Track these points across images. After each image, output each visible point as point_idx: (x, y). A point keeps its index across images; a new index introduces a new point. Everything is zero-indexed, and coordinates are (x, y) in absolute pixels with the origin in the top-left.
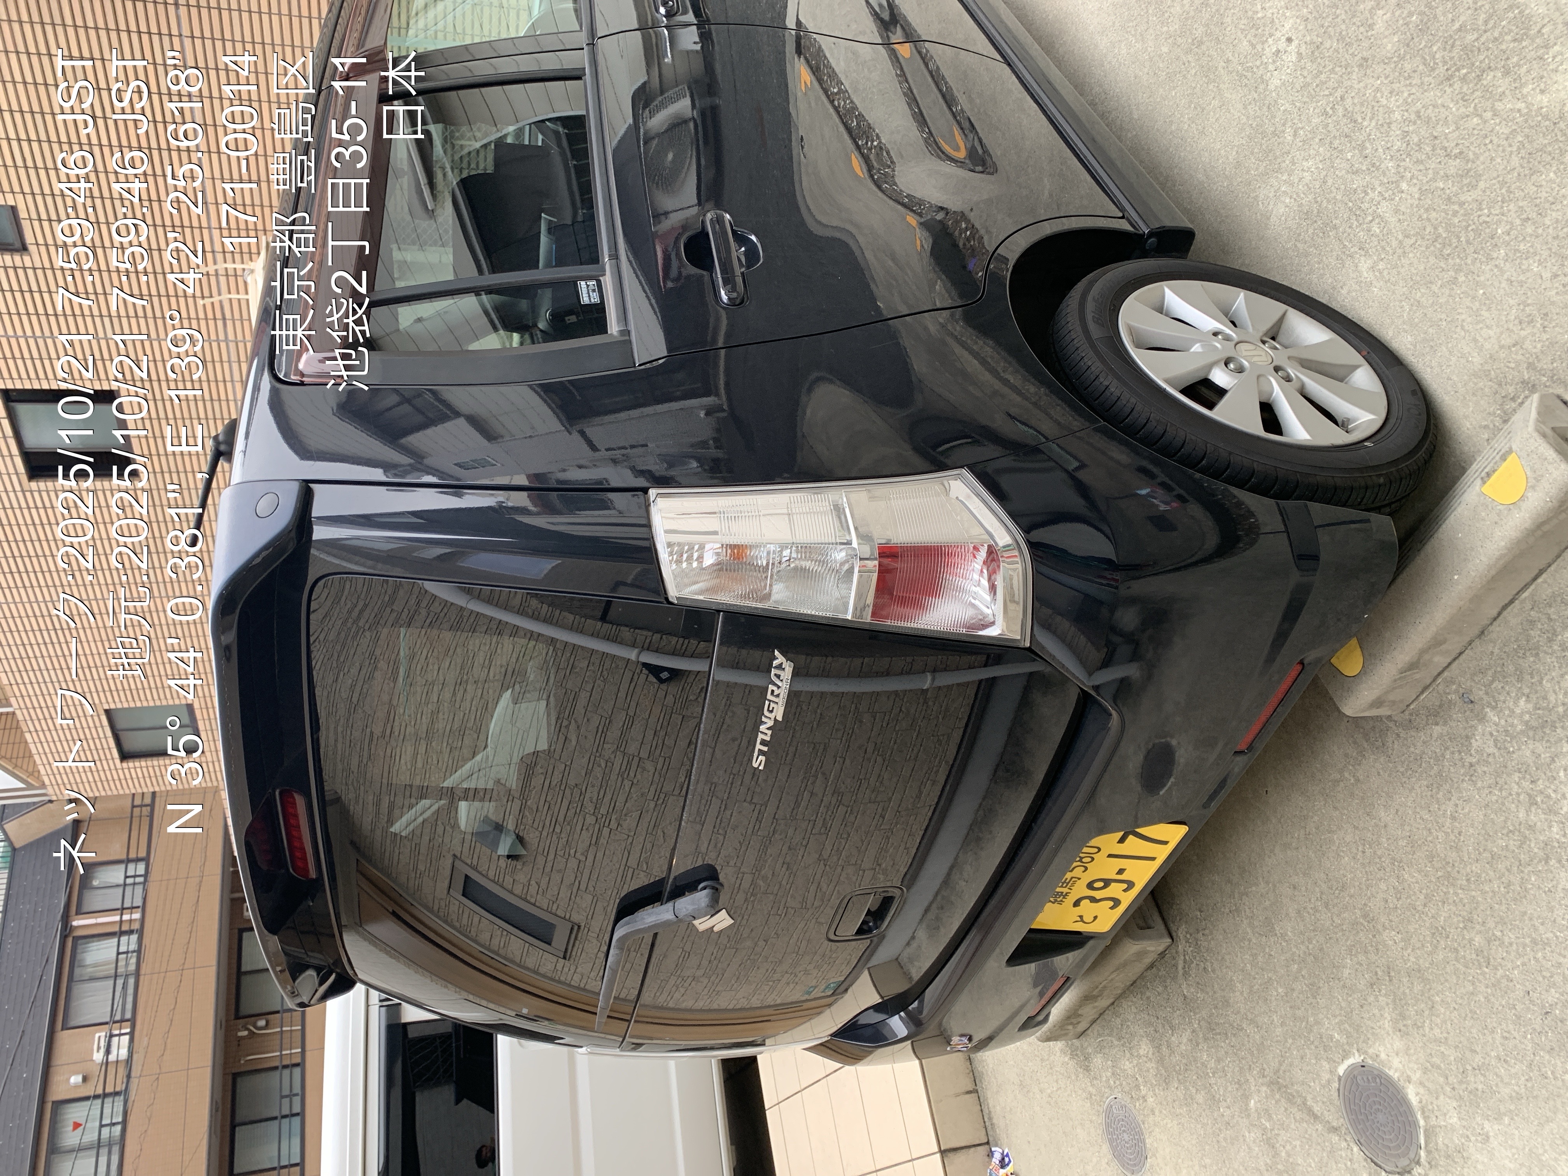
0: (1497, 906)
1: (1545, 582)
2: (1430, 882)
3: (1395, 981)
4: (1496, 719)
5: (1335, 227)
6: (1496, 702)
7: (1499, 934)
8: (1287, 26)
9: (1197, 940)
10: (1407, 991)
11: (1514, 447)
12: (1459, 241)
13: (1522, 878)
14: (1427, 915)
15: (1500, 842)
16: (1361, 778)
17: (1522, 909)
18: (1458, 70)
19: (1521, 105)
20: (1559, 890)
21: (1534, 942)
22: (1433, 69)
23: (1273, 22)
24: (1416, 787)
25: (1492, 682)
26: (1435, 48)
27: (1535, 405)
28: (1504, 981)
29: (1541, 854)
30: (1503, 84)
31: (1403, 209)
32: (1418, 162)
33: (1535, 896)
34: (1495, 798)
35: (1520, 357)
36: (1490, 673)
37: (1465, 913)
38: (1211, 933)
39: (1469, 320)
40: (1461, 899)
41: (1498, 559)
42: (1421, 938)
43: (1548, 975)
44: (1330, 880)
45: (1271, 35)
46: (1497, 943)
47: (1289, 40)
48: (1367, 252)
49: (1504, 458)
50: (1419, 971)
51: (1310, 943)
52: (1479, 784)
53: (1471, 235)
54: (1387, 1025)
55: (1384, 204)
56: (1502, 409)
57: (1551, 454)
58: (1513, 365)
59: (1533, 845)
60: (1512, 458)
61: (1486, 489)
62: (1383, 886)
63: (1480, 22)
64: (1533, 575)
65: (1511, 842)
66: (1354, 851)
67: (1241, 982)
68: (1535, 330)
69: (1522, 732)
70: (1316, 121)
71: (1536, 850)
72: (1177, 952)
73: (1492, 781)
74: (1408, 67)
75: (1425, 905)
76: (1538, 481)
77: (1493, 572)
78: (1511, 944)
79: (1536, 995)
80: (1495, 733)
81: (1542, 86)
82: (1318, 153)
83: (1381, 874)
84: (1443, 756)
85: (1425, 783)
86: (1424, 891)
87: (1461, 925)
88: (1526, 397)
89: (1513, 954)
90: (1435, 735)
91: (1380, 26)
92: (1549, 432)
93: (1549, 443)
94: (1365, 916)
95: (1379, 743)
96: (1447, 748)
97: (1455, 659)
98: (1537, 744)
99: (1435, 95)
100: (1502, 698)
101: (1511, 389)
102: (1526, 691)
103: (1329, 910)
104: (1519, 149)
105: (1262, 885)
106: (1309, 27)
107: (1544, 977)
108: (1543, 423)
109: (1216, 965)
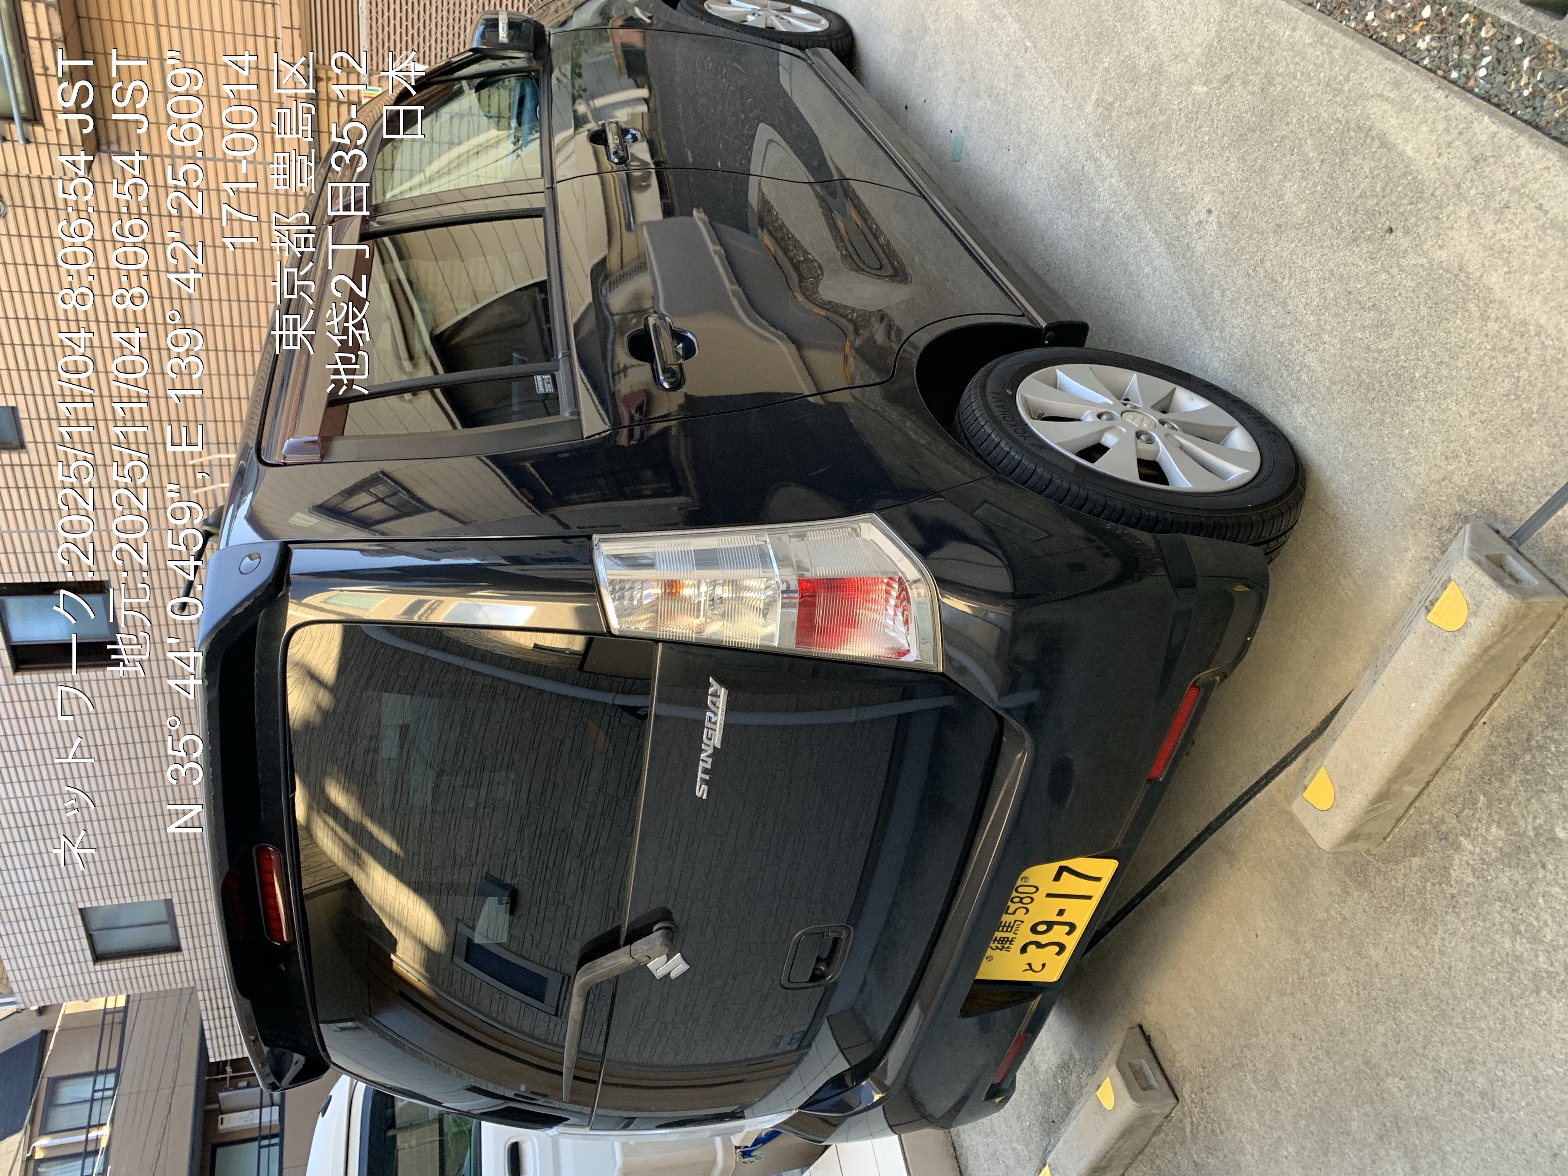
0: (1495, 1044)
1: (1500, 705)
2: (1427, 1022)
3: (1404, 1132)
4: (1470, 847)
5: (1267, 378)
6: (1469, 830)
7: (1500, 1074)
8: (1207, 200)
9: (1202, 1099)
10: (1417, 1142)
11: (1453, 576)
12: (1382, 386)
13: (1516, 1012)
14: (1428, 1058)
15: (1490, 975)
16: (1347, 916)
17: (1519, 1045)
18: (1363, 232)
19: (1423, 260)
20: (1553, 1022)
21: (1536, 1079)
22: (1340, 232)
23: (1193, 196)
24: (1402, 922)
25: (1462, 810)
26: (1340, 214)
27: (1467, 534)
28: (1512, 1124)
29: (1531, 985)
30: (1405, 243)
31: (1327, 358)
32: (1336, 315)
33: (1530, 1030)
34: (1479, 929)
35: (1449, 491)
36: (1460, 800)
37: (1465, 1054)
38: (1216, 1092)
39: (1399, 458)
40: (1459, 1040)
41: (1451, 685)
42: (1425, 1083)
43: (1553, 1114)
44: (1328, 1026)
45: (1192, 208)
46: (1500, 1083)
47: (1209, 212)
48: (1299, 399)
49: (1444, 587)
50: (1427, 1119)
51: (1315, 1096)
52: (1463, 916)
53: (1393, 380)
55: (1310, 355)
56: (1439, 541)
57: (1487, 580)
58: (1444, 498)
59: (1522, 977)
60: (1452, 585)
61: (1430, 617)
62: (1381, 1029)
63: (1378, 189)
64: (1487, 701)
65: (1501, 975)
66: (1349, 993)
67: (1250, 1143)
68: (1461, 465)
69: (1497, 859)
70: (1240, 282)
71: (1526, 982)
72: (1184, 1114)
73: (1474, 912)
74: (1318, 231)
75: (1424, 1048)
76: (1478, 607)
77: (1448, 699)
78: (1513, 1084)
79: (1544, 1137)
80: (1472, 862)
81: (1440, 242)
82: (1245, 312)
83: (1377, 1017)
84: (1424, 888)
85: (1410, 917)
86: (1422, 1032)
87: (1463, 1067)
88: (1461, 528)
89: (1517, 1095)
90: (1414, 867)
91: (1289, 197)
92: (1483, 560)
93: (1483, 570)
94: (1367, 1063)
95: (1361, 878)
96: (1427, 880)
97: (1424, 789)
98: (1514, 871)
99: (1345, 255)
100: (1474, 825)
101: (1445, 522)
102: (1496, 817)
104: (1425, 300)
105: (1262, 1036)
106: (1226, 199)
107: (1549, 1117)
108: (1477, 551)
109: (1223, 1125)
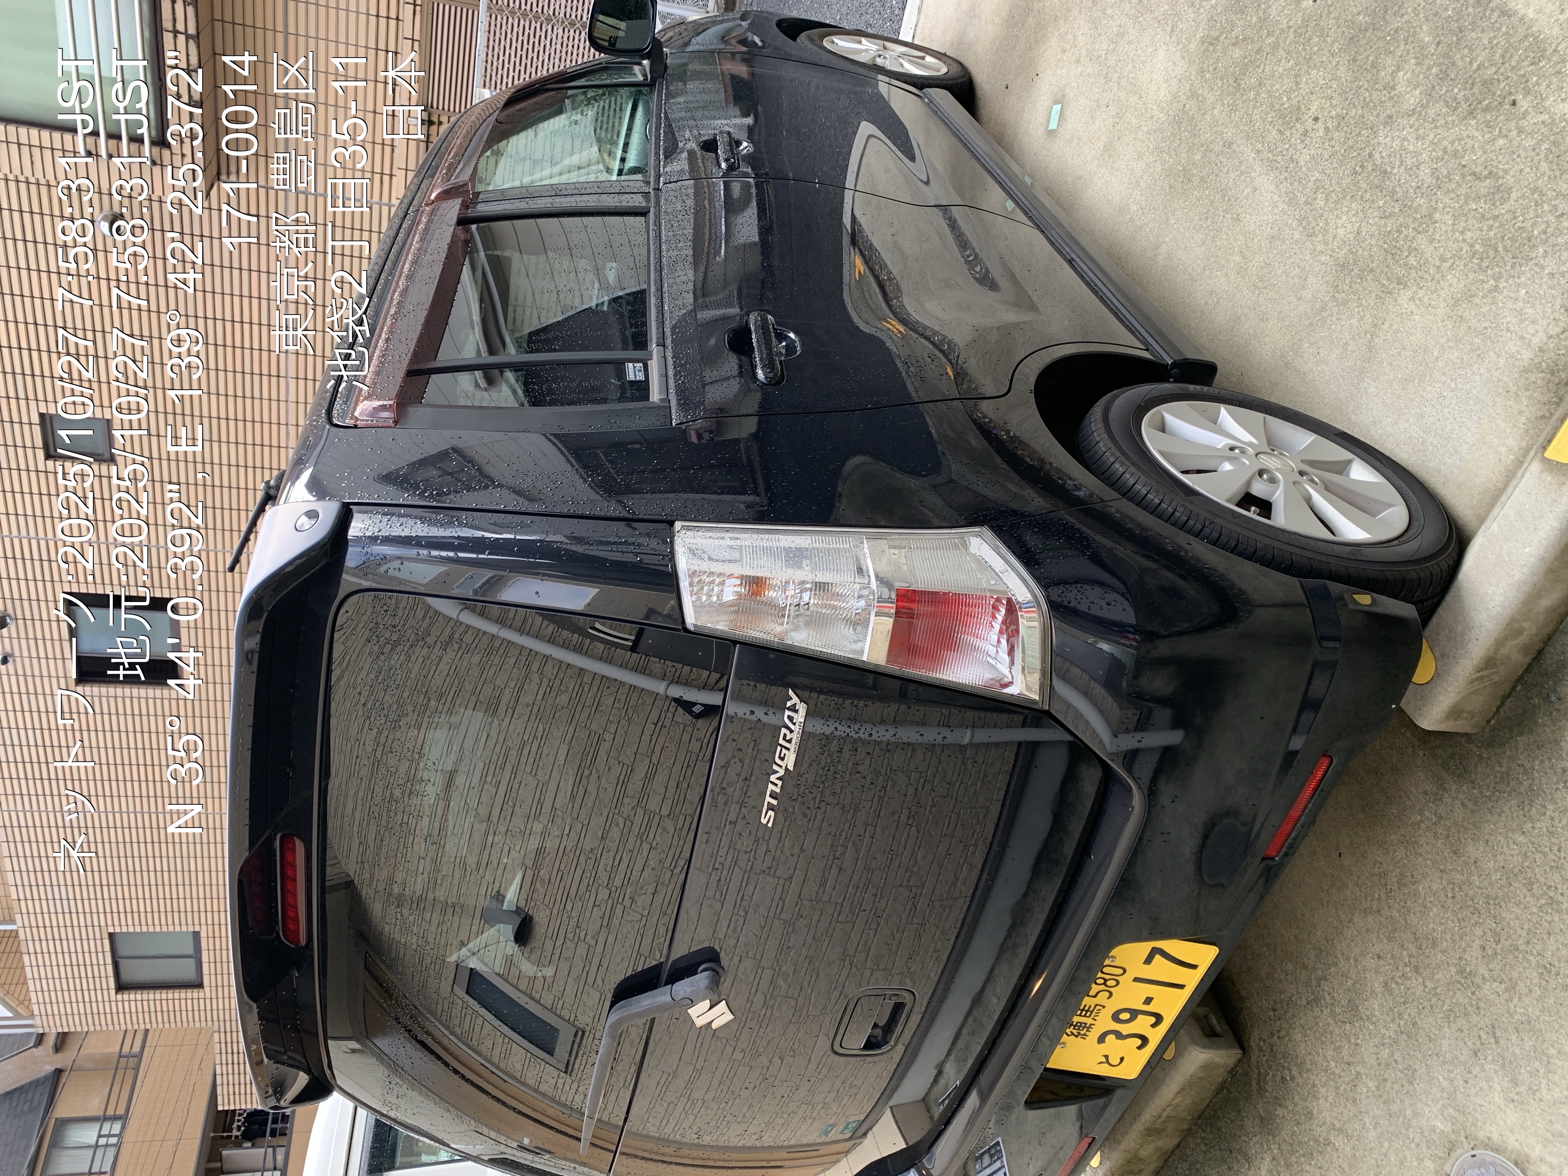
2: (1531, 914)
3: (1502, 1041)
5: (1372, 270)
8: (1313, 108)
10: (1518, 1051)
14: (1532, 954)
16: (1444, 814)
18: (1480, 103)
19: (1545, 117)
22: (1456, 109)
23: (1299, 108)
26: (1456, 91)
31: (1438, 237)
32: (1449, 191)
38: (1288, 1034)
39: (1514, 321)
42: (1528, 982)
44: (1418, 939)
47: (1316, 119)
48: (1406, 285)
50: (1529, 1023)
51: (1402, 1018)
54: (1498, 1098)
55: (1419, 237)
61: (1548, 454)
62: (1479, 932)
63: (1497, 57)
66: (1443, 898)
67: (1325, 1085)
72: (1250, 1065)
74: (1431, 112)
75: (1528, 943)
83: (1475, 918)
84: (1532, 767)
85: (1515, 802)
86: (1526, 927)
90: (1521, 747)
91: (1402, 86)
94: (1461, 971)
95: (1460, 770)
99: (1461, 130)
103: (1420, 974)
104: (1546, 156)
105: (1343, 963)
109: (1295, 1071)
